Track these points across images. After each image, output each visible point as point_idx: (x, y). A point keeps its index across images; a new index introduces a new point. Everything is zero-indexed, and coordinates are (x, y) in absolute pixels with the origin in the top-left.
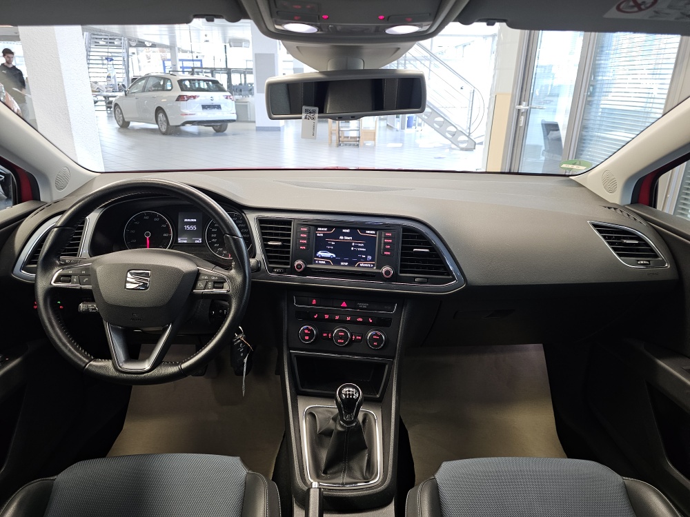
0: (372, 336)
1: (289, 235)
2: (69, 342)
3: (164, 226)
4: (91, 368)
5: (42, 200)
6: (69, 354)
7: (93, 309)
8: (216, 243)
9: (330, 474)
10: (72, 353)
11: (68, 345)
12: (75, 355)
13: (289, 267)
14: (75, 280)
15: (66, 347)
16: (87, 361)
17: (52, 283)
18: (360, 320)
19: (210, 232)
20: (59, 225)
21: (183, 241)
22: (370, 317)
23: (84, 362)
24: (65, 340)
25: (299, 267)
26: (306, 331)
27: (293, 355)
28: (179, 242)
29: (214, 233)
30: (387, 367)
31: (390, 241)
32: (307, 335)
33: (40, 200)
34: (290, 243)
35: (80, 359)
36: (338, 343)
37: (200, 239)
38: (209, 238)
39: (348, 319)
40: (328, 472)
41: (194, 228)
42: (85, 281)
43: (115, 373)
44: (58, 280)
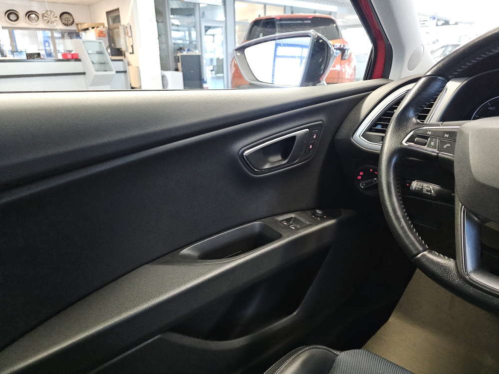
2: (404, 217)
4: (423, 260)
5: (390, 78)
6: (401, 232)
7: (427, 191)
10: (405, 232)
11: (402, 220)
12: (407, 236)
14: (432, 143)
15: (400, 222)
16: (421, 249)
17: (404, 142)
20: (428, 74)
23: (417, 249)
24: (399, 213)
33: (388, 78)
35: (413, 244)
42: (445, 147)
43: (457, 281)
44: (411, 140)
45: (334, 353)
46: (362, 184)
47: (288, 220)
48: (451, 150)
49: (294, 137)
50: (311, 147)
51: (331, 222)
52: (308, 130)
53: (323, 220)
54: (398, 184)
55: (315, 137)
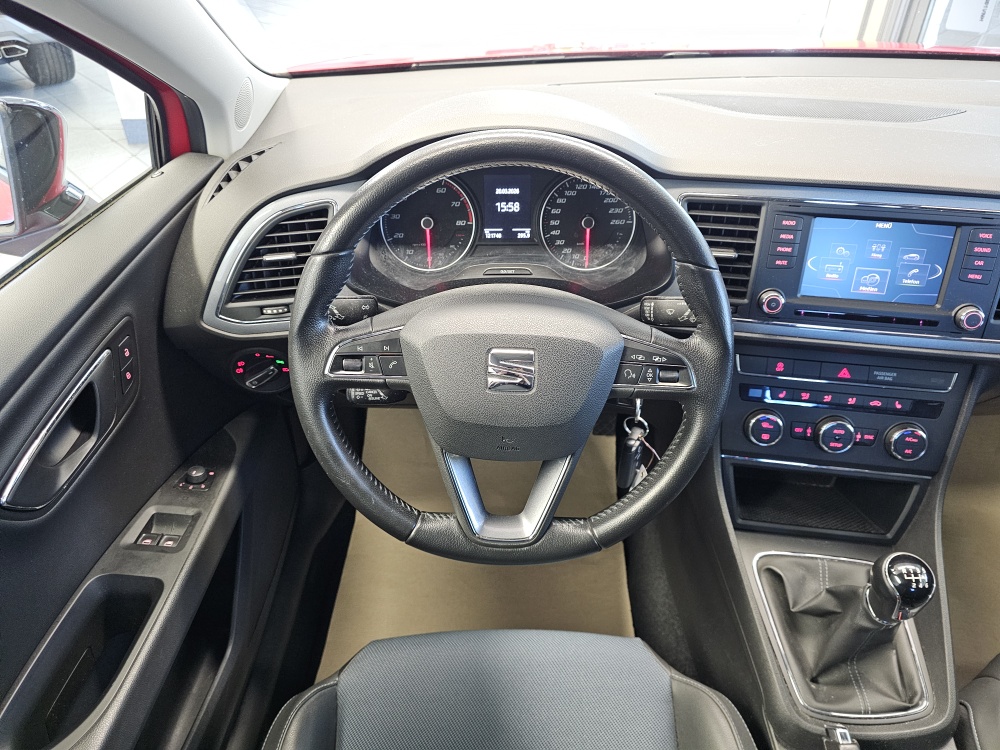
0: (902, 437)
1: (753, 235)
2: (371, 486)
3: (456, 204)
5: (210, 152)
7: (374, 396)
8: (559, 237)
9: (826, 684)
13: (746, 301)
14: (371, 365)
16: (411, 523)
17: (327, 372)
18: (876, 403)
19: (548, 216)
20: (325, 248)
21: (494, 236)
22: (897, 399)
23: (406, 526)
24: (364, 485)
25: (773, 305)
26: (765, 425)
27: (727, 463)
28: (488, 236)
29: (555, 217)
30: (916, 489)
31: (988, 250)
32: (766, 431)
33: (206, 152)
34: (753, 251)
36: (830, 448)
37: (528, 231)
38: (547, 228)
39: (852, 401)
40: (821, 680)
41: (515, 207)
42: (391, 366)
43: (468, 547)
44: (337, 366)
45: (331, 686)
46: (251, 383)
47: (147, 528)
48: (400, 370)
49: (90, 387)
50: (128, 376)
51: (228, 479)
52: (107, 351)
53: (210, 482)
54: (339, 431)
55: (127, 354)
